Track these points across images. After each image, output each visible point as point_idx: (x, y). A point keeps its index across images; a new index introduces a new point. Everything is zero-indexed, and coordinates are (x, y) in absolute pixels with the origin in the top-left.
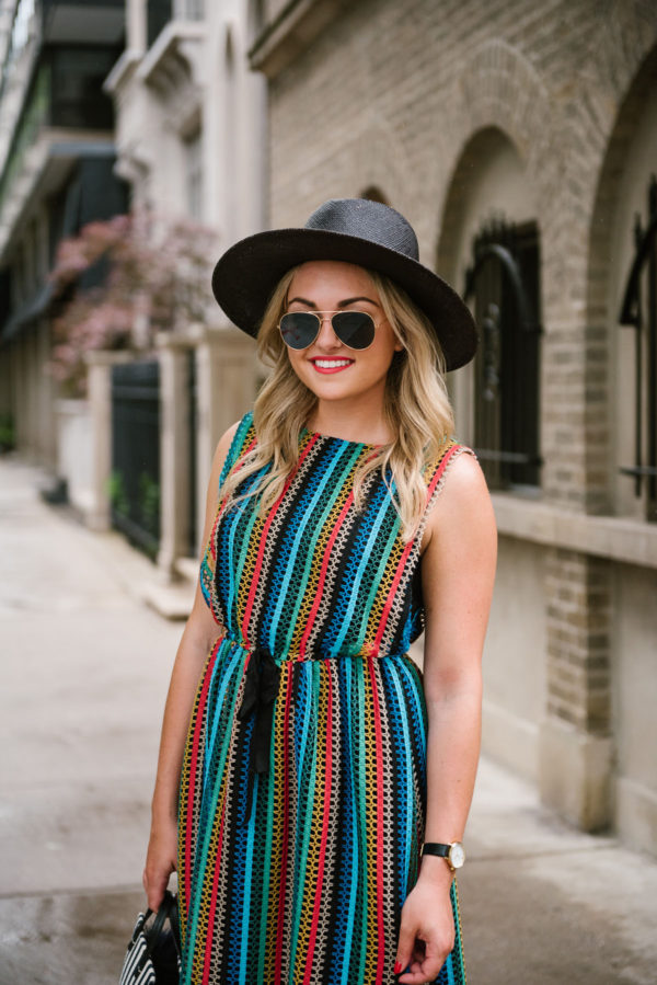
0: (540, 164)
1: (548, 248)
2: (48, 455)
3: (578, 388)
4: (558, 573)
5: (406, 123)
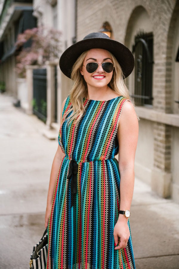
0: (154, 17)
1: (156, 40)
2: (15, 93)
3: (164, 79)
4: (157, 129)
5: (116, 4)
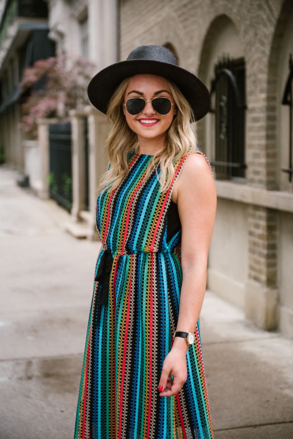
0: (246, 32)
1: (249, 70)
2: (20, 165)
3: (263, 133)
4: (254, 216)
5: (183, 14)
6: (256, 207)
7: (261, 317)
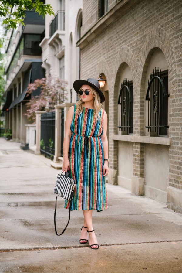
6: (136, 143)
7: (137, 191)
